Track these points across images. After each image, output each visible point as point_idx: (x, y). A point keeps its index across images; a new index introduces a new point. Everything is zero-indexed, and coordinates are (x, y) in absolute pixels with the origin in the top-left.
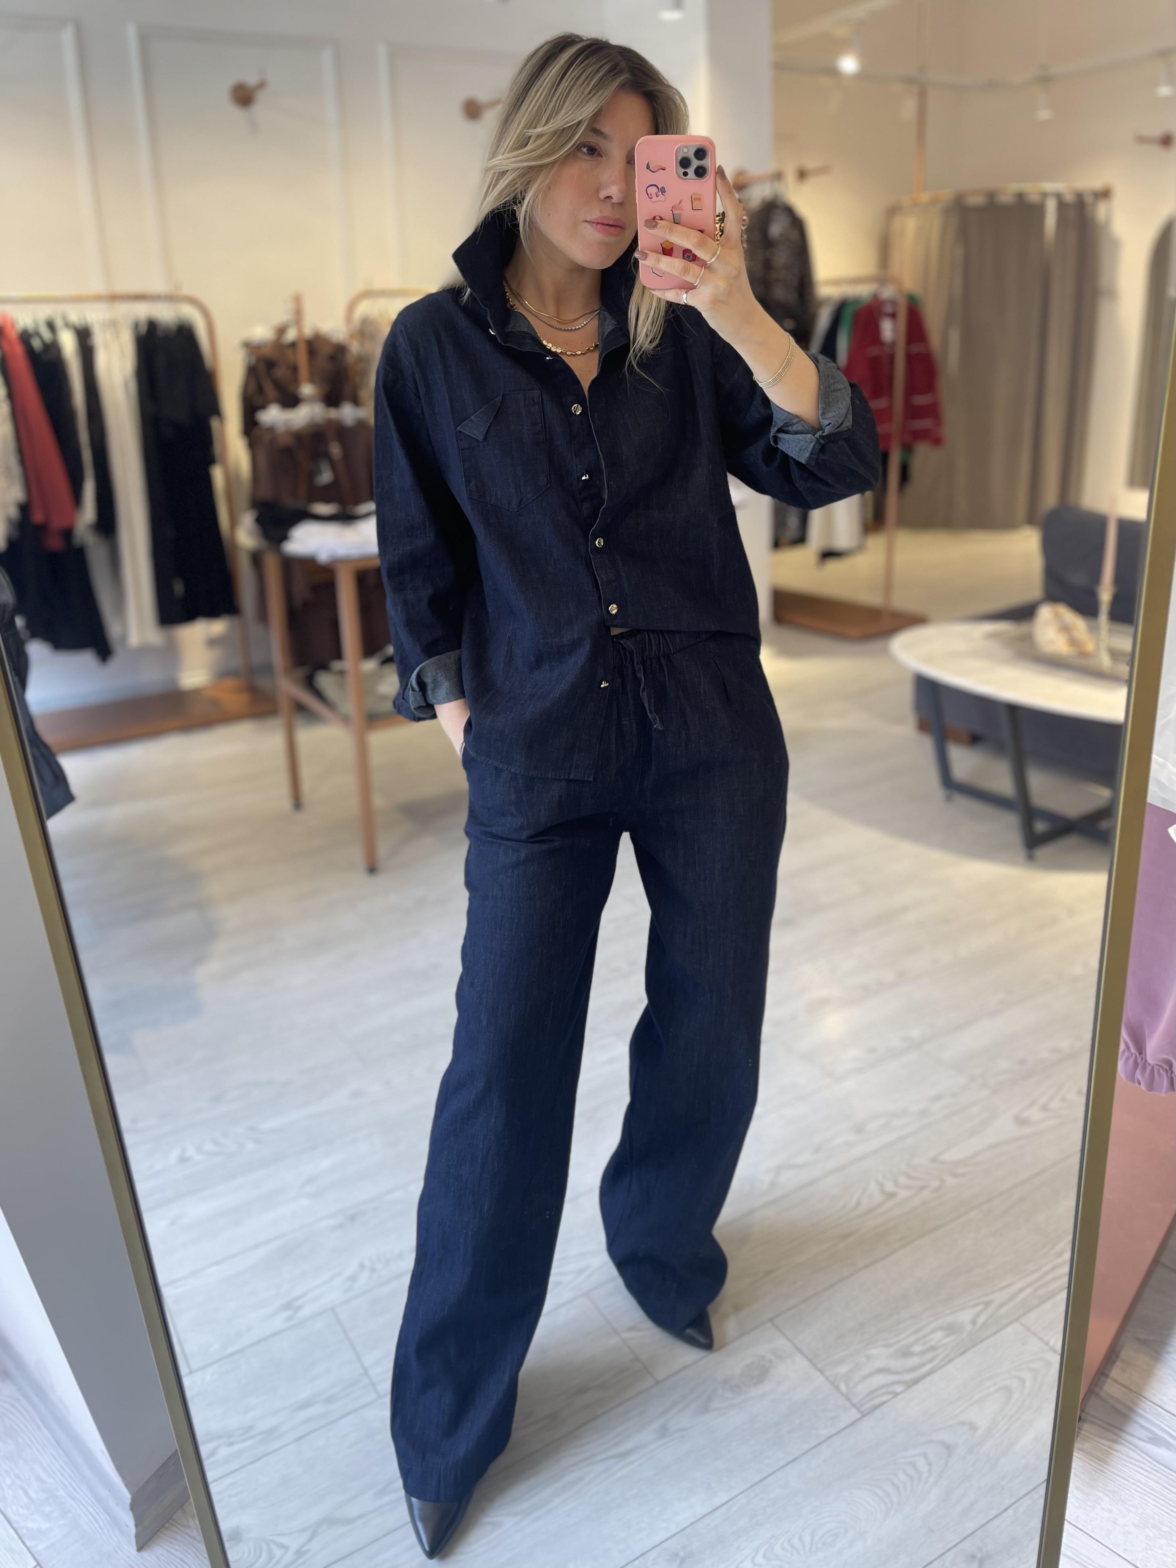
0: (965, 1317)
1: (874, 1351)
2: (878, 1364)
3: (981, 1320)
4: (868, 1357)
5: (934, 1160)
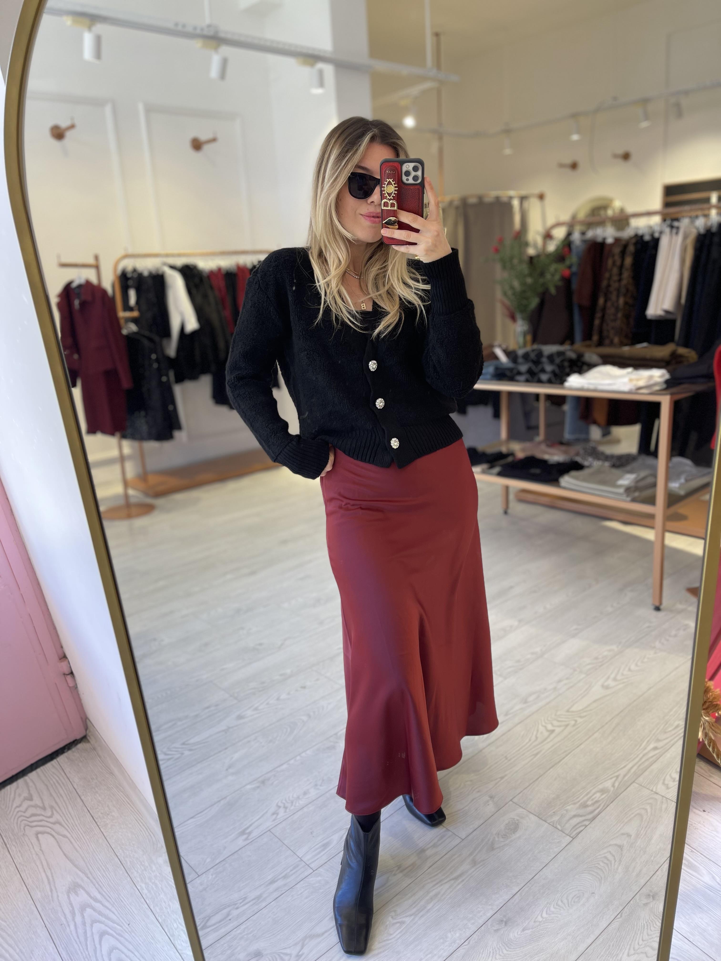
0: (608, 784)
1: (569, 808)
2: (573, 813)
3: (616, 784)
4: (567, 811)
5: (568, 711)
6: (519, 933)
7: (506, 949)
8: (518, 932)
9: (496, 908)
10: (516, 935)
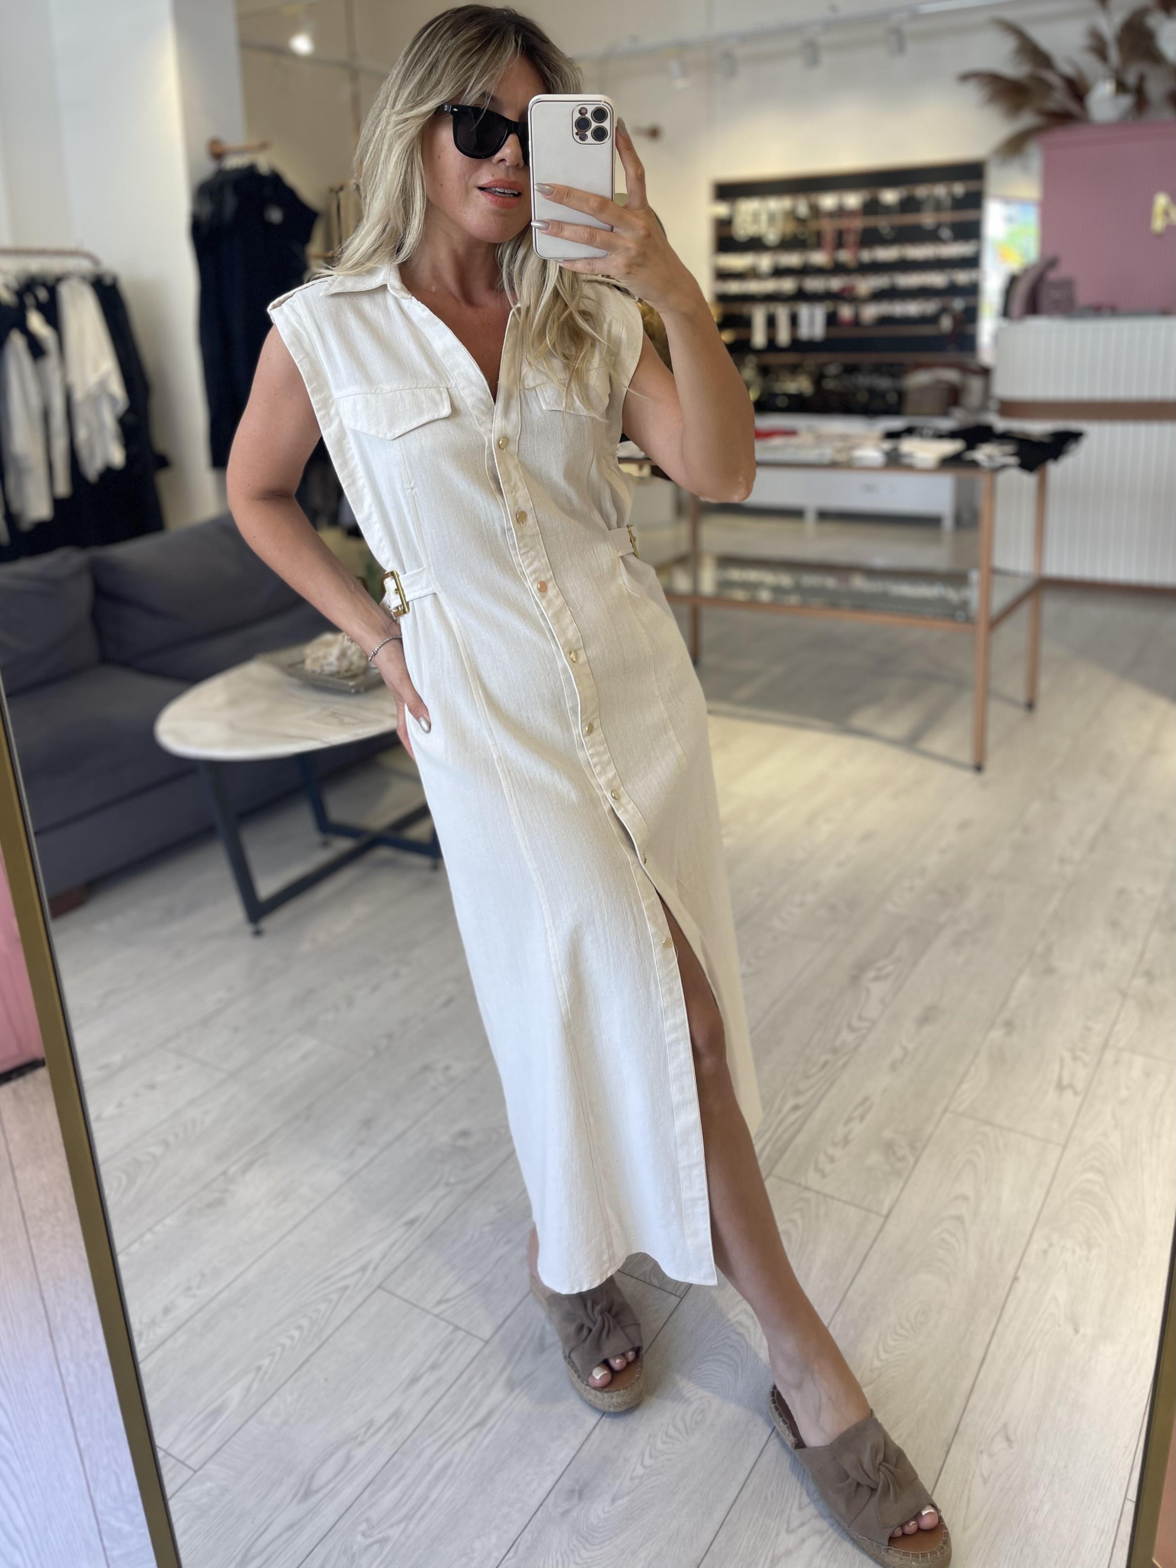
6: (606, 1510)
7: (585, 1548)
8: (604, 1508)
9: (559, 1470)
10: (602, 1515)
